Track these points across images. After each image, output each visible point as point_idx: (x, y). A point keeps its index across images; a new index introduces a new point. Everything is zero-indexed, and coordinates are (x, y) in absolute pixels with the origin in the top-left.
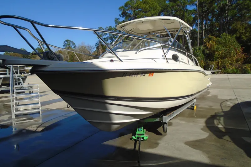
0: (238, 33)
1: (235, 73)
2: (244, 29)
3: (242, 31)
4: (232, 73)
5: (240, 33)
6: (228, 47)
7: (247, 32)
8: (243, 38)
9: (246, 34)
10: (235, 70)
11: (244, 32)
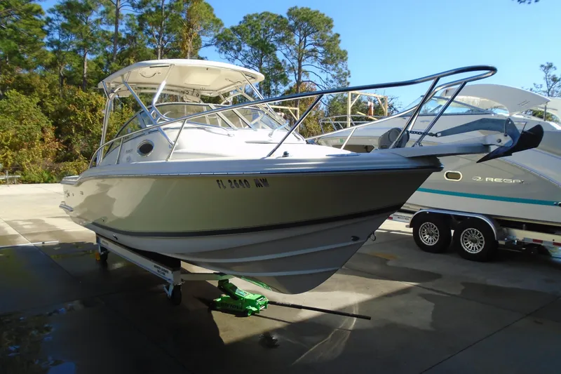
0: (36, 94)
1: (46, 182)
2: (48, 87)
3: (45, 91)
4: (39, 183)
5: (40, 94)
6: (24, 122)
7: (55, 95)
8: (47, 106)
9: (53, 99)
10: (46, 175)
11: (48, 94)
